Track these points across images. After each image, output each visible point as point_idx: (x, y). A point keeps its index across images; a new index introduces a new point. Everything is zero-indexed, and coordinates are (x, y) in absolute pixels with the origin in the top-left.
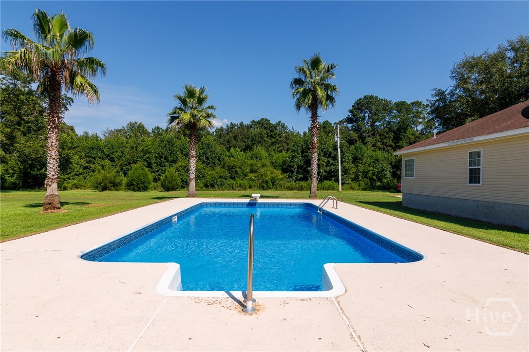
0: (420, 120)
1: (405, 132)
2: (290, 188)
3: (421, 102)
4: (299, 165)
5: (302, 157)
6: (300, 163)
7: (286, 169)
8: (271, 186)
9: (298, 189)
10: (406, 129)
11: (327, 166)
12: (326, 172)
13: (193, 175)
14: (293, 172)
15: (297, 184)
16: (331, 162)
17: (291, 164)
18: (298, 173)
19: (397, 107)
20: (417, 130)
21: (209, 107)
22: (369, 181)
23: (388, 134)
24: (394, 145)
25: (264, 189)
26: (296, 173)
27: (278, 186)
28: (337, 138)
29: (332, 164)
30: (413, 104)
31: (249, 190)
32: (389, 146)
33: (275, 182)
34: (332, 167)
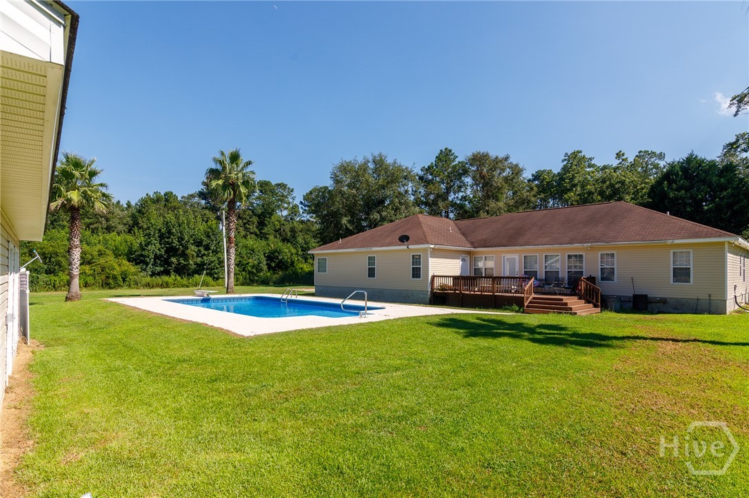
0: (286, 205)
1: (270, 218)
2: (148, 285)
3: (286, 185)
4: (156, 254)
5: (161, 244)
6: (158, 252)
7: (138, 259)
8: (122, 284)
9: (162, 286)
10: (271, 214)
11: (198, 256)
12: (196, 264)
13: (77, 270)
14: (147, 264)
15: (158, 280)
16: (203, 252)
17: (145, 253)
18: (155, 264)
19: (261, 186)
20: (282, 215)
21: (102, 185)
22: (248, 276)
23: (250, 218)
24: (258, 233)
25: (110, 288)
26: (152, 265)
27: (132, 283)
28: (223, 226)
29: (204, 255)
30: (278, 185)
31: (85, 289)
32: (252, 233)
33: (126, 278)
34: (205, 257)
